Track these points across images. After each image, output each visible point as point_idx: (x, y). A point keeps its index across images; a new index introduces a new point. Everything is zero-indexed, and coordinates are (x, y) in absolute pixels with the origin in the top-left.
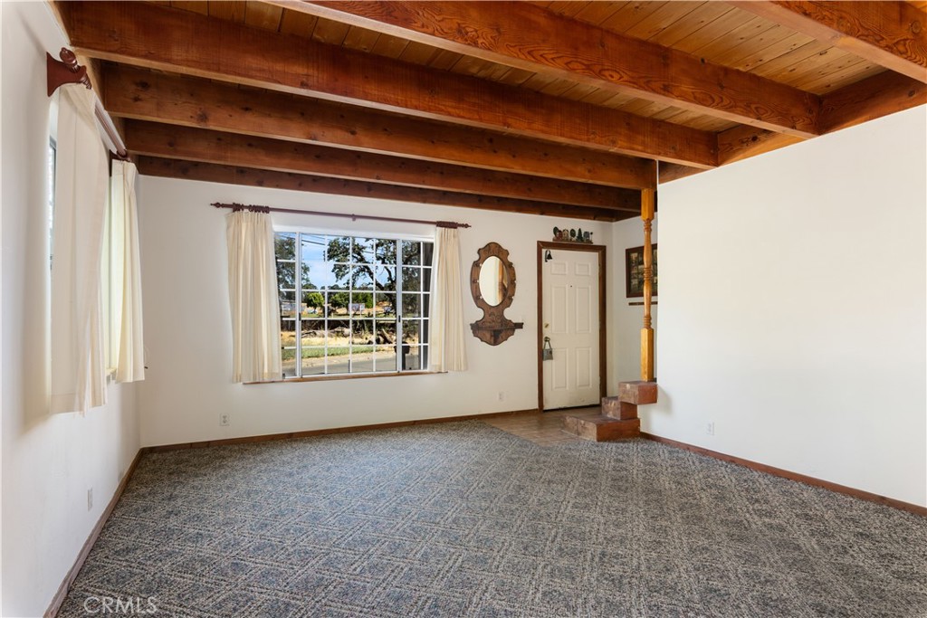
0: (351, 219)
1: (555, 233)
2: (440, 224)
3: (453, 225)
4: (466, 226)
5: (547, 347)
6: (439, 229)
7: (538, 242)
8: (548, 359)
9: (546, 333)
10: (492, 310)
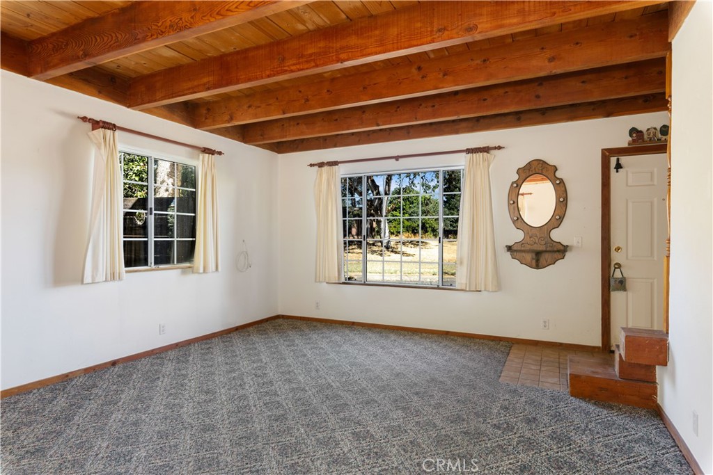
0: (394, 160)
1: (631, 135)
2: (469, 151)
3: (486, 150)
4: (499, 148)
5: (618, 274)
6: (470, 155)
7: (602, 150)
8: (617, 289)
9: (616, 257)
10: (534, 230)
